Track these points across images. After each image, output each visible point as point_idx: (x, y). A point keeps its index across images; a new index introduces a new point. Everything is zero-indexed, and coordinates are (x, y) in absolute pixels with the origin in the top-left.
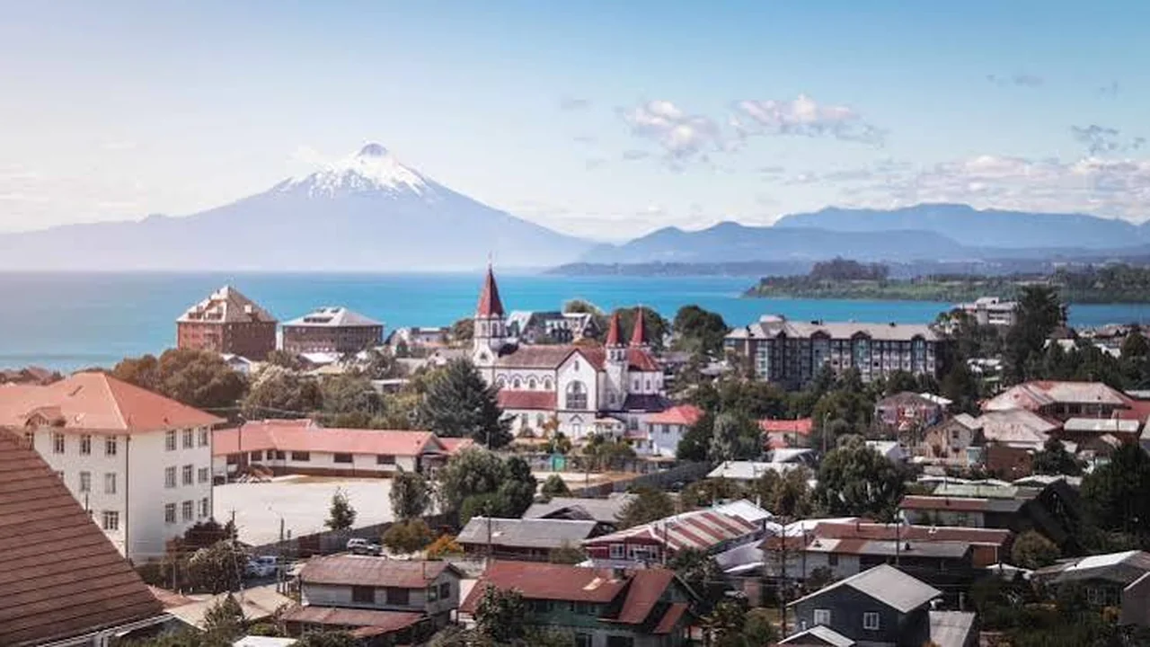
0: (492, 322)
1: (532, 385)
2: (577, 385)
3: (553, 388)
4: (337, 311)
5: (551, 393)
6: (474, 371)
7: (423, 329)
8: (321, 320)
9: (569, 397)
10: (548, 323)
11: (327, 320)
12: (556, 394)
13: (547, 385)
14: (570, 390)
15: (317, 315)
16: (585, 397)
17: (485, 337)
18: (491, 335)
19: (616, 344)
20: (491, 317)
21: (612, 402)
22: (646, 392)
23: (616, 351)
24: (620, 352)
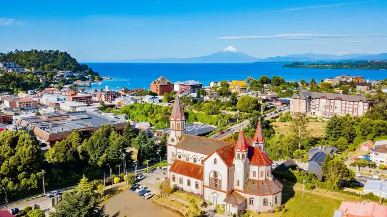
2: (215, 174)
9: (211, 179)
11: (188, 83)
14: (211, 176)
16: (220, 182)
17: (173, 130)
18: (176, 129)
19: (241, 150)
20: (177, 120)
21: (238, 184)
22: (260, 179)
23: (241, 154)
24: (243, 155)
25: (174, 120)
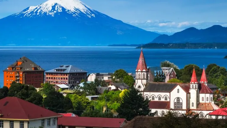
0: (143, 73)
1: (160, 99)
2: (178, 99)
3: (168, 100)
4: (68, 67)
5: (168, 102)
6: (139, 94)
7: (101, 73)
8: (61, 70)
9: (175, 104)
10: (155, 72)
11: (64, 70)
12: (169, 102)
13: (166, 99)
14: (176, 101)
15: (60, 68)
16: (181, 104)
17: (140, 79)
18: (142, 78)
19: (194, 82)
20: (143, 71)
21: (193, 106)
22: (207, 102)
23: (194, 85)
24: (196, 85)
25: (140, 71)
